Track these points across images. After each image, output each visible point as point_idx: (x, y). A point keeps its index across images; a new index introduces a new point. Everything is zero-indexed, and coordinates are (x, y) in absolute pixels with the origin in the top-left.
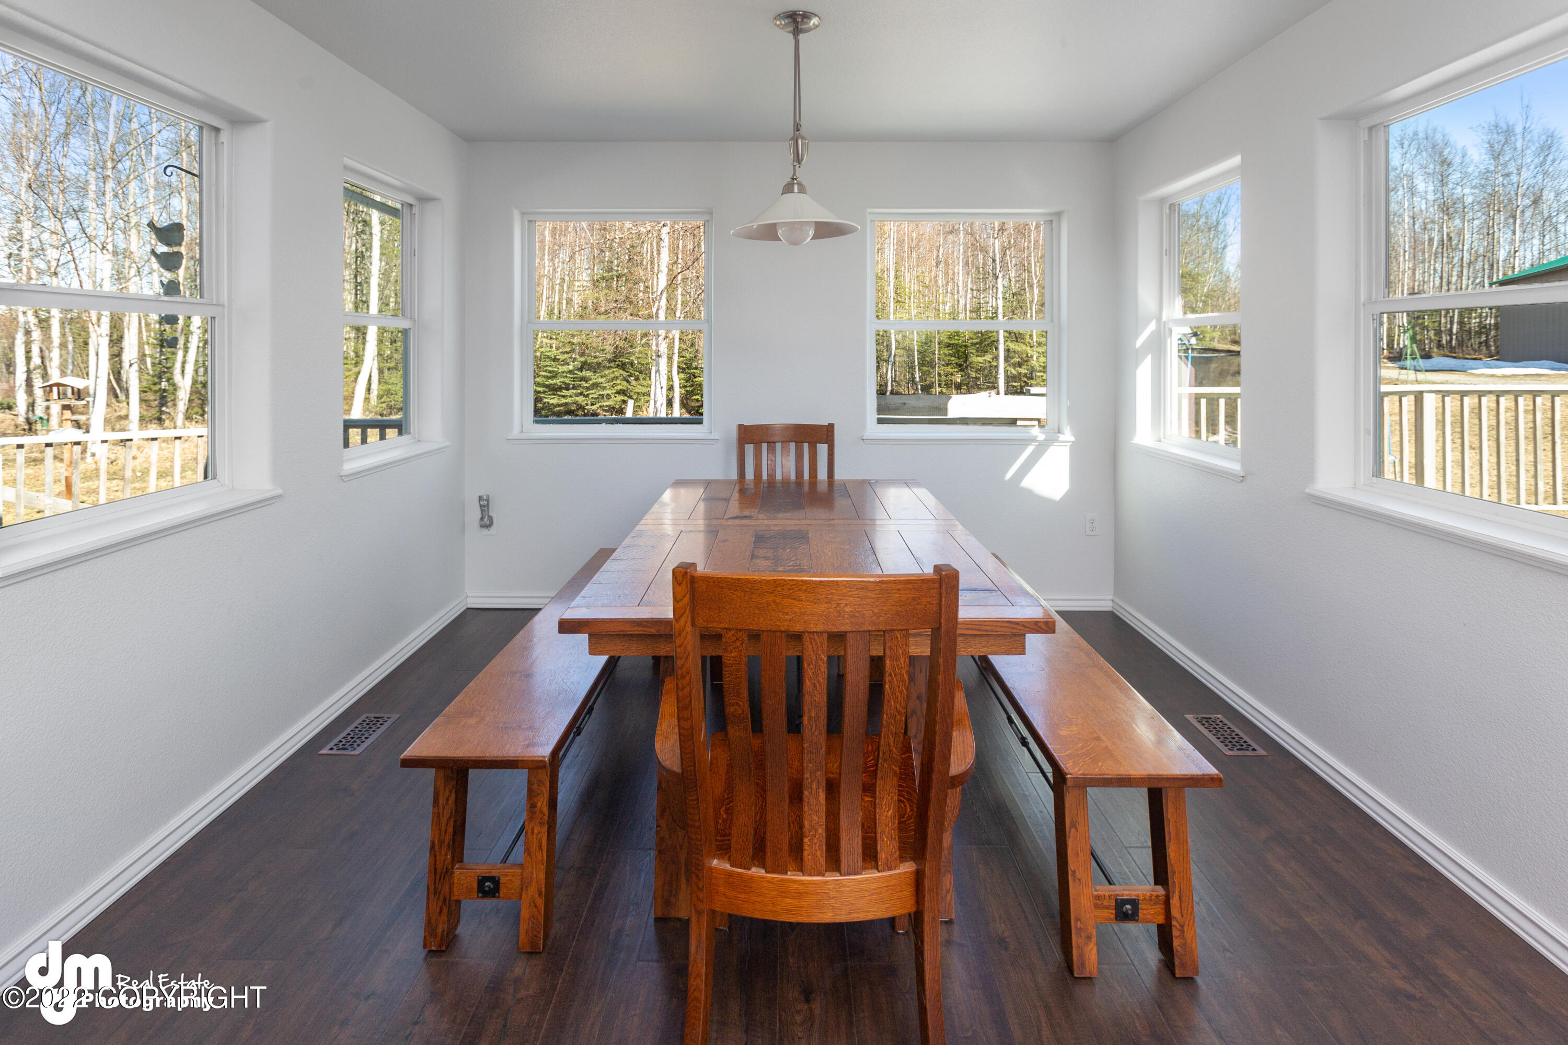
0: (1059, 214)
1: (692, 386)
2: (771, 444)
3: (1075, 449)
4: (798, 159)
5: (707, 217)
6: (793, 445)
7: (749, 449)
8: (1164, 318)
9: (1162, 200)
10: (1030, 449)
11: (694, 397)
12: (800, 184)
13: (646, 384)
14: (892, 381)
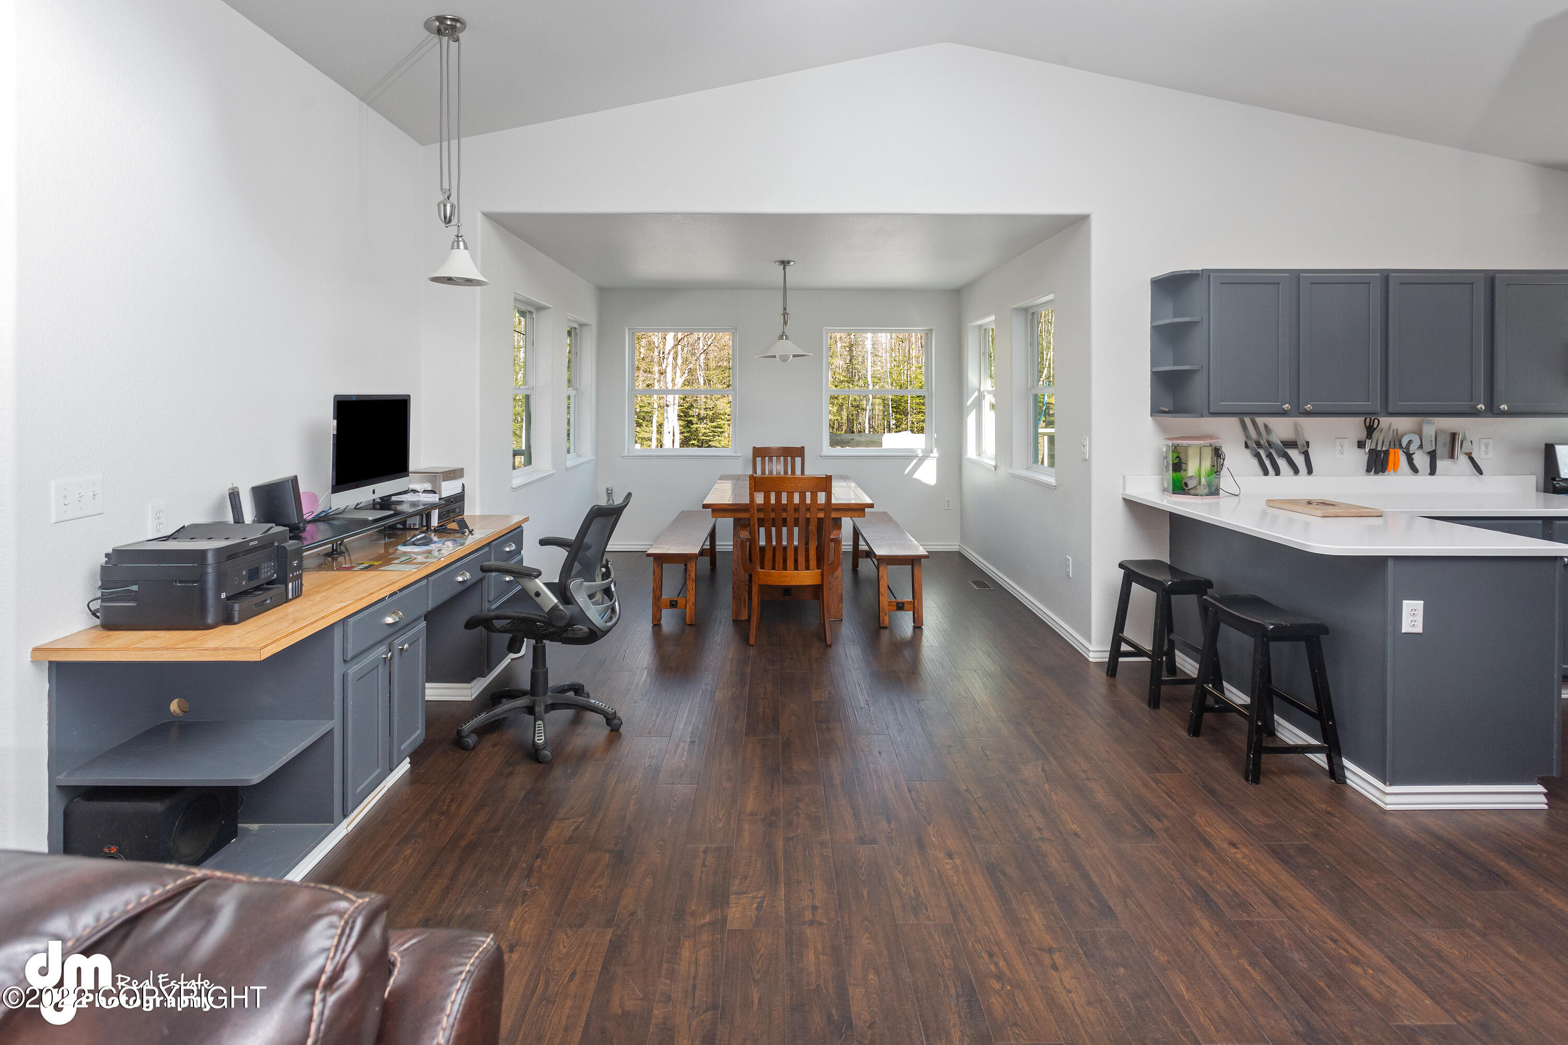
0: (931, 330)
1: (688, 432)
2: (771, 458)
3: (939, 460)
4: (785, 323)
5: (734, 331)
6: (782, 458)
7: (759, 460)
8: (982, 390)
9: (980, 326)
10: (915, 461)
11: (691, 442)
12: (786, 336)
13: (648, 431)
14: (870, 428)
